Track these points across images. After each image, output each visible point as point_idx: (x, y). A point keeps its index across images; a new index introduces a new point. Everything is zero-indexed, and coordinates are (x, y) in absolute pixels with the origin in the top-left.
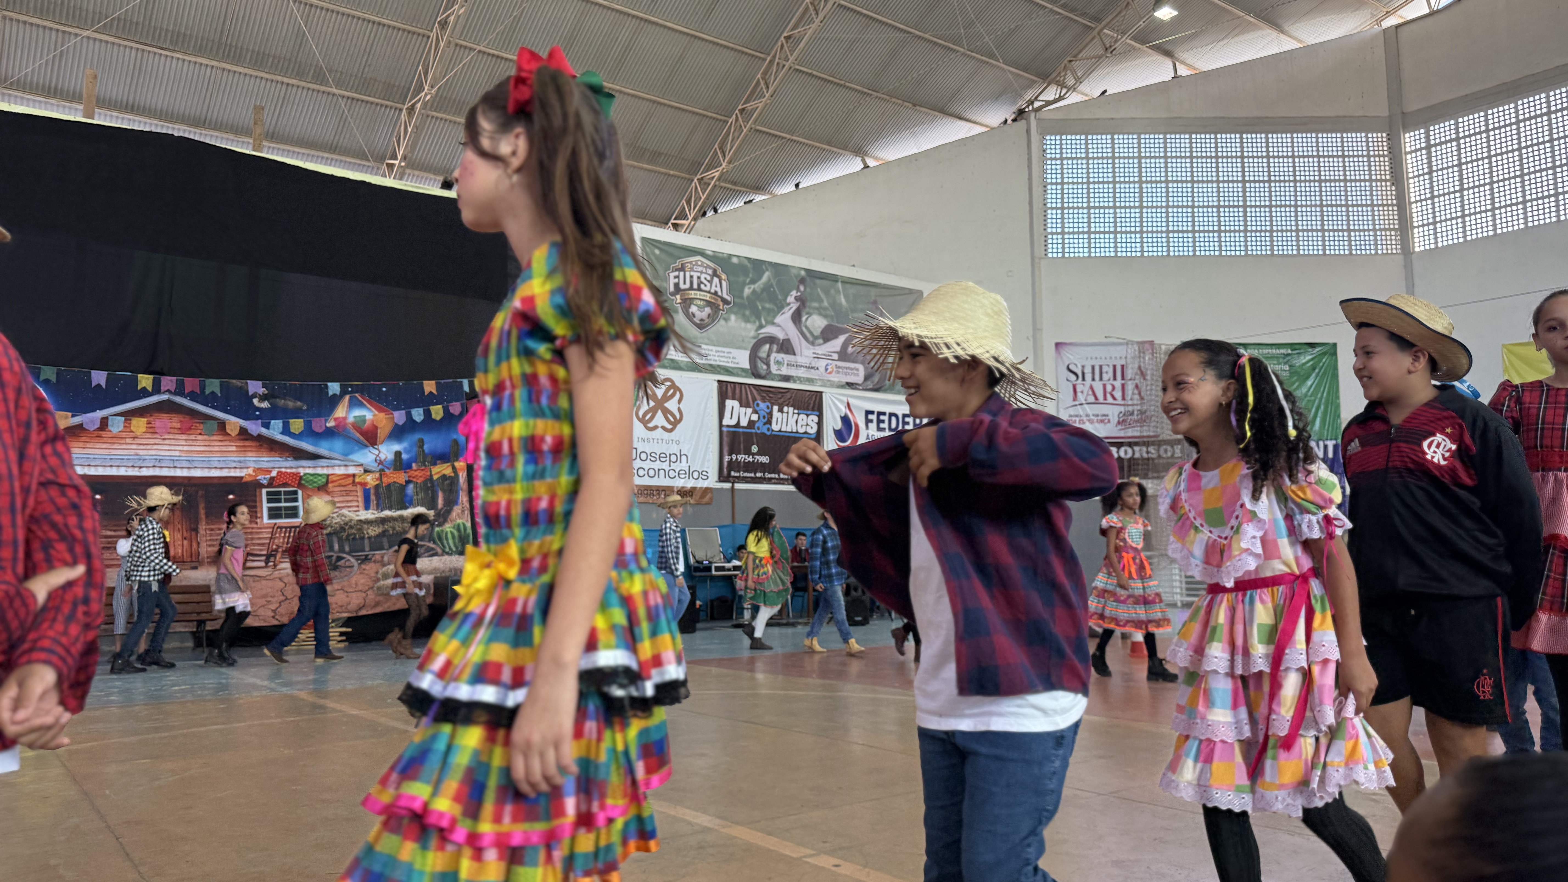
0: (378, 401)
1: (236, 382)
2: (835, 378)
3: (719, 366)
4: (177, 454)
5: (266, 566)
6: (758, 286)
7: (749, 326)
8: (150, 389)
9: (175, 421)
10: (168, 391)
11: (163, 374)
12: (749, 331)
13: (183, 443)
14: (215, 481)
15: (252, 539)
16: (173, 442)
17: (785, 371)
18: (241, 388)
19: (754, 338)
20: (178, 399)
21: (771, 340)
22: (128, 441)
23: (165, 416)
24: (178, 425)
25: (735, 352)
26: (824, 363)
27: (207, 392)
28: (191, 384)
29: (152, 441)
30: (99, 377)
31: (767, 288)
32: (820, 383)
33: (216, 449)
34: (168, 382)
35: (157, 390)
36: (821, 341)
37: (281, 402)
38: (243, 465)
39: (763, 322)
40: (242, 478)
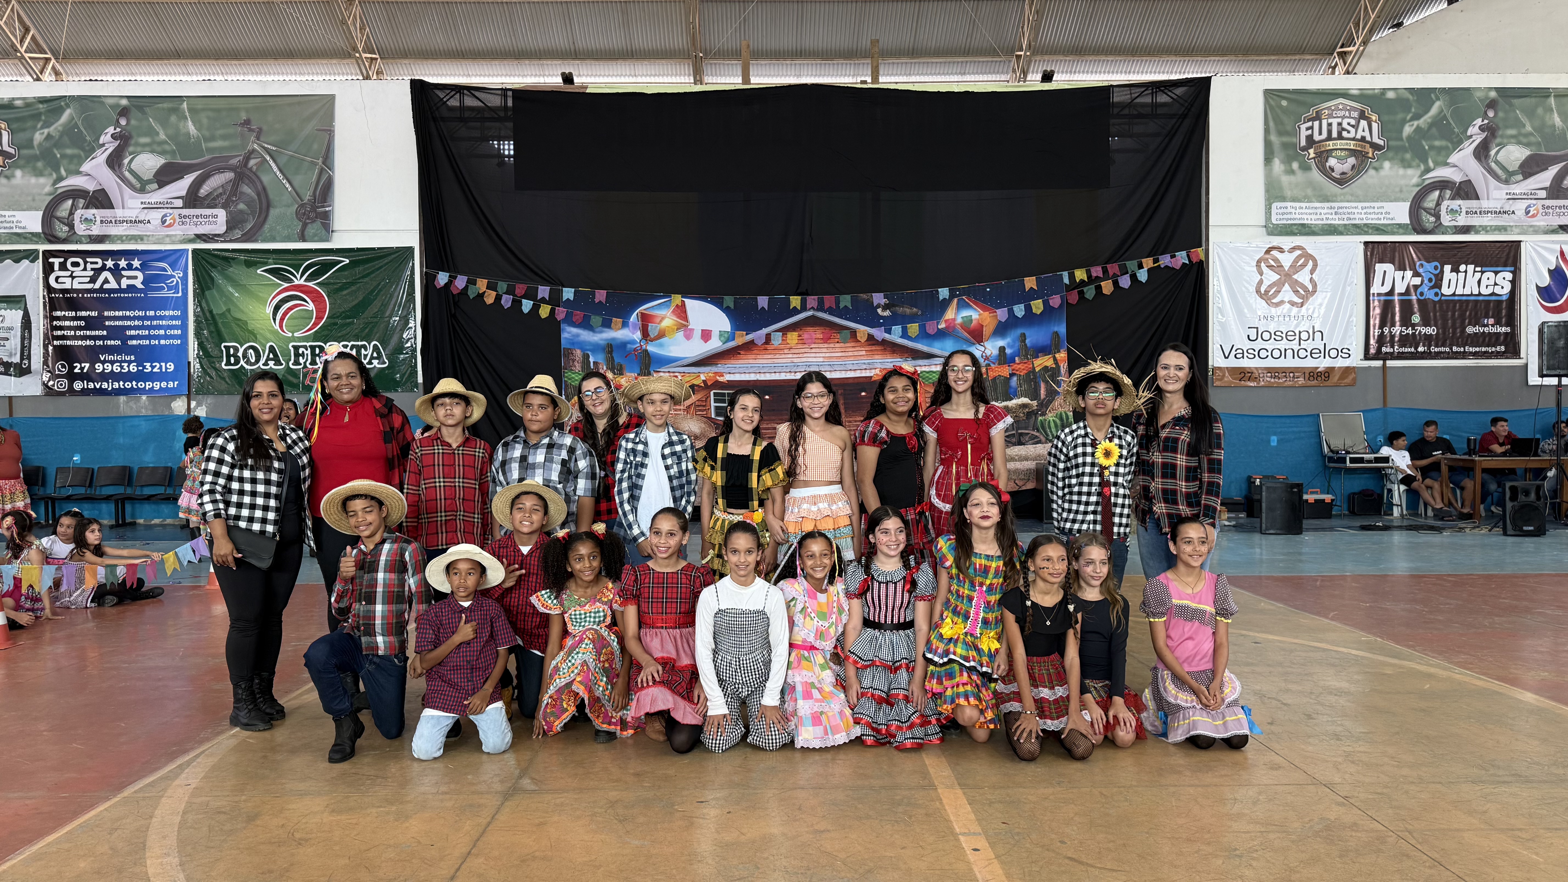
0: (984, 302)
1: (864, 296)
2: (1541, 222)
3: (1365, 225)
4: (821, 359)
6: (1423, 122)
7: (1410, 172)
8: (799, 308)
9: (818, 333)
10: (812, 308)
11: (808, 295)
12: (1411, 178)
13: (825, 350)
14: (851, 381)
16: (817, 351)
17: (1462, 220)
18: (868, 300)
19: (1418, 186)
20: (821, 315)
21: (1443, 185)
22: (786, 351)
23: (811, 329)
24: (821, 336)
25: (1388, 206)
26: (1522, 205)
27: (842, 306)
28: (829, 300)
29: (803, 350)
30: (763, 301)
31: (1439, 123)
32: (1517, 230)
33: (850, 354)
34: (812, 301)
35: (804, 308)
36: (1520, 177)
37: (900, 310)
38: (871, 366)
39: (1431, 164)
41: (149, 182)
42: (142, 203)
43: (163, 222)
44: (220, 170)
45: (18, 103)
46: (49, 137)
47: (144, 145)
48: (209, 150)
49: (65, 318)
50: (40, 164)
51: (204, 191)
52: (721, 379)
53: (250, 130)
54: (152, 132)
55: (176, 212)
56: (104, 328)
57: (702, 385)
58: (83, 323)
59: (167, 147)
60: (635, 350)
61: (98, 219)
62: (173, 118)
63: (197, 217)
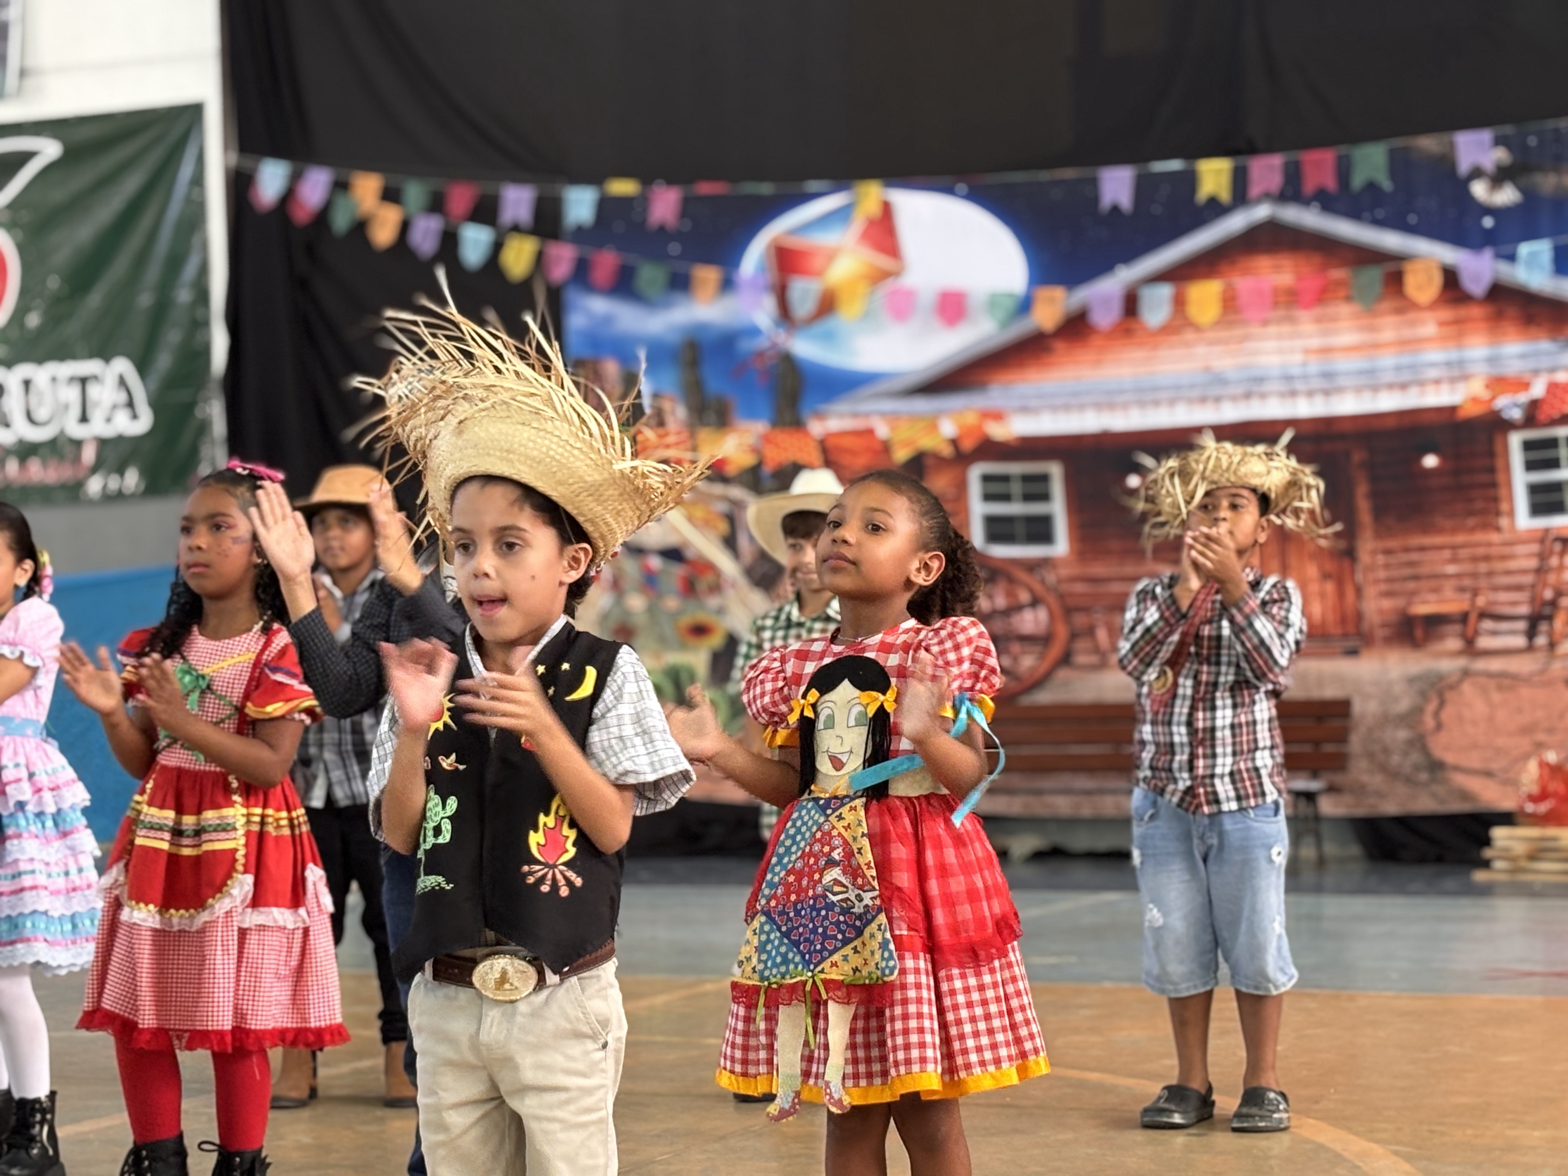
1: (1428, 143)
4: (1298, 358)
5: (1530, 648)
8: (1226, 196)
9: (1285, 275)
10: (1267, 196)
11: (1255, 152)
13: (1308, 328)
14: (1391, 423)
15: (1490, 574)
16: (1287, 330)
18: (1439, 157)
20: (1292, 214)
23: (1264, 264)
27: (1358, 181)
28: (1320, 166)
29: (1239, 332)
30: (1117, 185)
34: (1266, 171)
35: (1241, 197)
37: (1548, 183)
38: (1456, 373)
40: (1453, 409)
52: (999, 432)
57: (947, 451)
60: (760, 354)
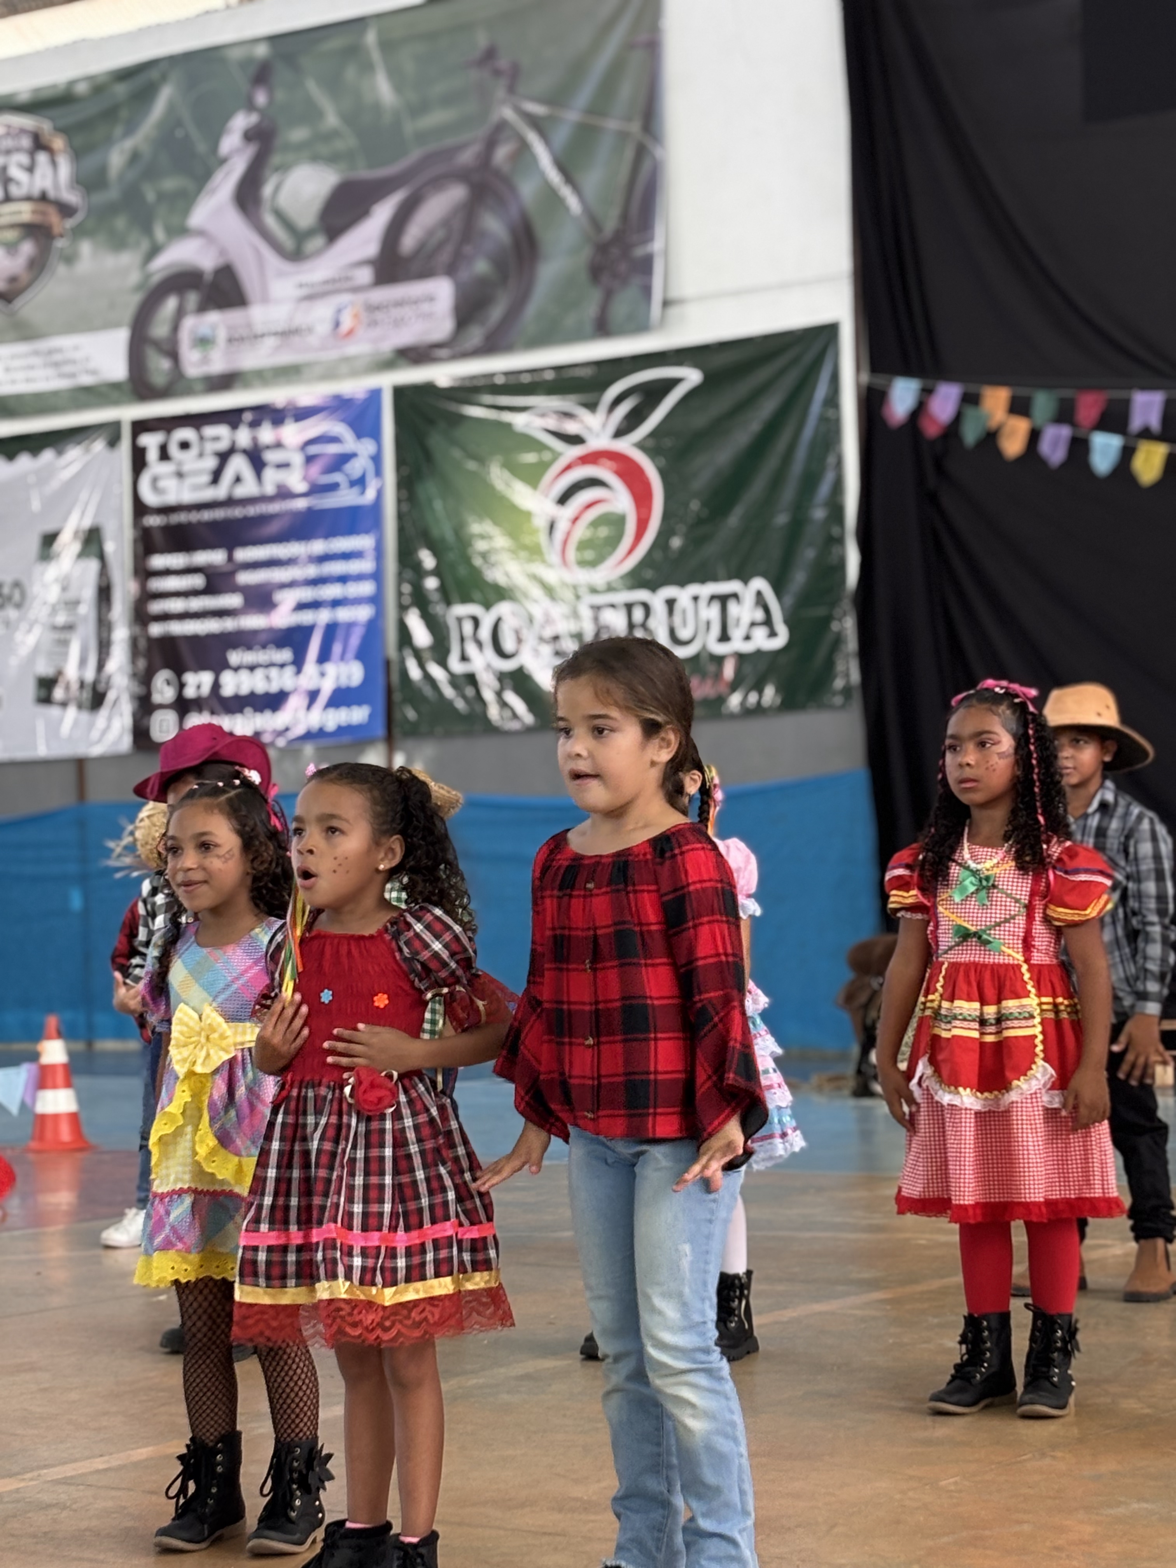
41: (310, 233)
42: (301, 286)
43: (337, 324)
44: (437, 183)
45: (82, 88)
46: (135, 157)
47: (300, 147)
48: (421, 137)
49: (167, 572)
50: (120, 223)
51: (410, 240)
53: (497, 73)
54: (312, 114)
55: (360, 298)
56: (234, 589)
58: (198, 581)
59: (340, 145)
61: (222, 335)
62: (350, 73)
63: (399, 304)
